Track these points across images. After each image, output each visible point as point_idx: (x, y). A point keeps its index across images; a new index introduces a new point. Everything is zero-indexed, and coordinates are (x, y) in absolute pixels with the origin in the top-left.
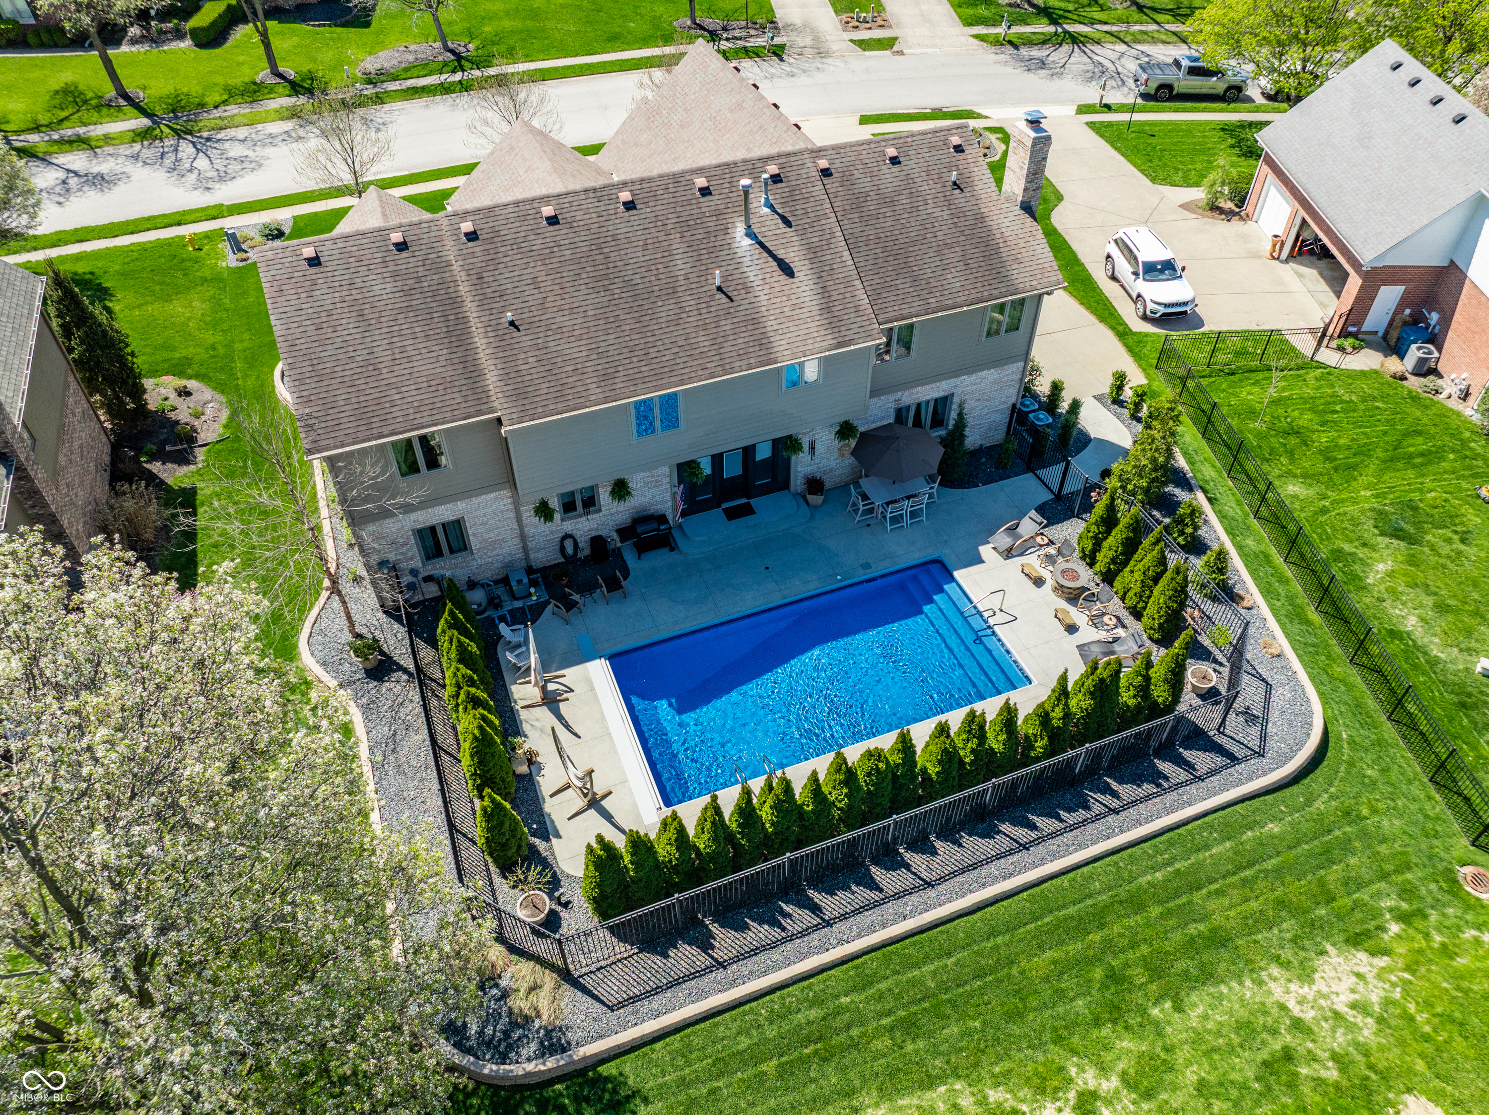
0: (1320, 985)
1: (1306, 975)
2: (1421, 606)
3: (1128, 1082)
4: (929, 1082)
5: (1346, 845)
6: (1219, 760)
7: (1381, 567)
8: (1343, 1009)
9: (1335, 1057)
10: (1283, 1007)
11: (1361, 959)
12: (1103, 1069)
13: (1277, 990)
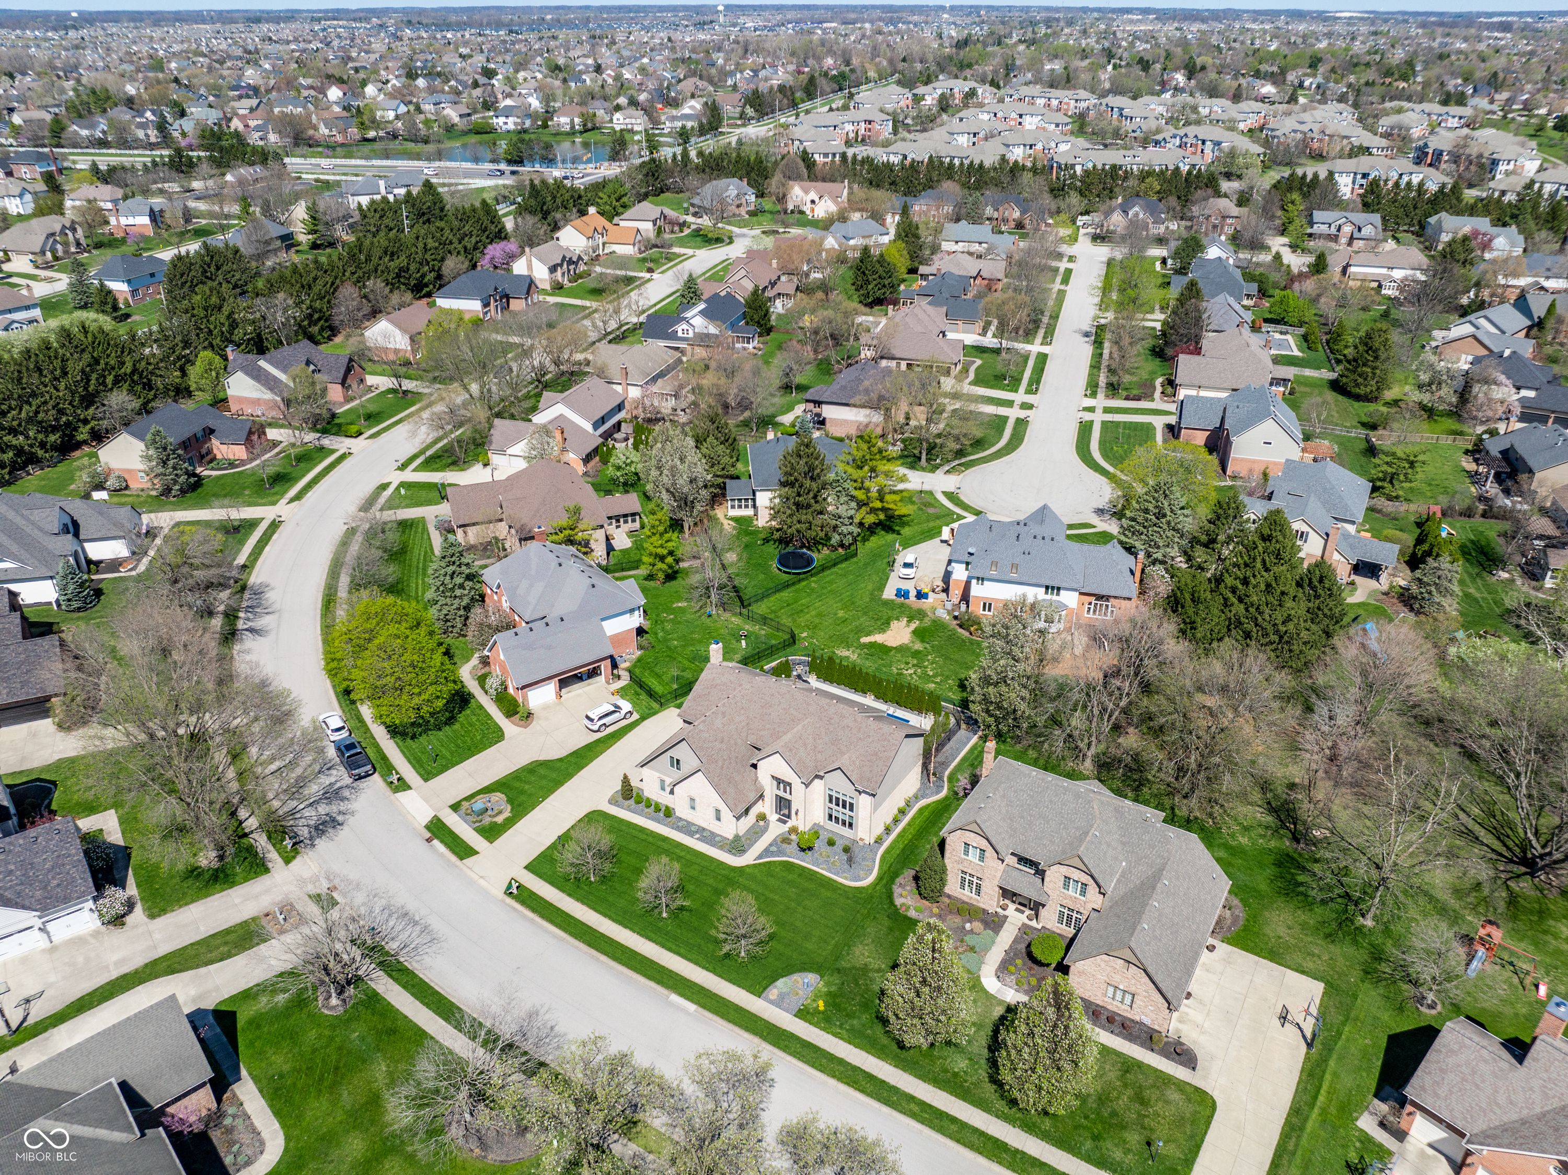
9: (862, 650)
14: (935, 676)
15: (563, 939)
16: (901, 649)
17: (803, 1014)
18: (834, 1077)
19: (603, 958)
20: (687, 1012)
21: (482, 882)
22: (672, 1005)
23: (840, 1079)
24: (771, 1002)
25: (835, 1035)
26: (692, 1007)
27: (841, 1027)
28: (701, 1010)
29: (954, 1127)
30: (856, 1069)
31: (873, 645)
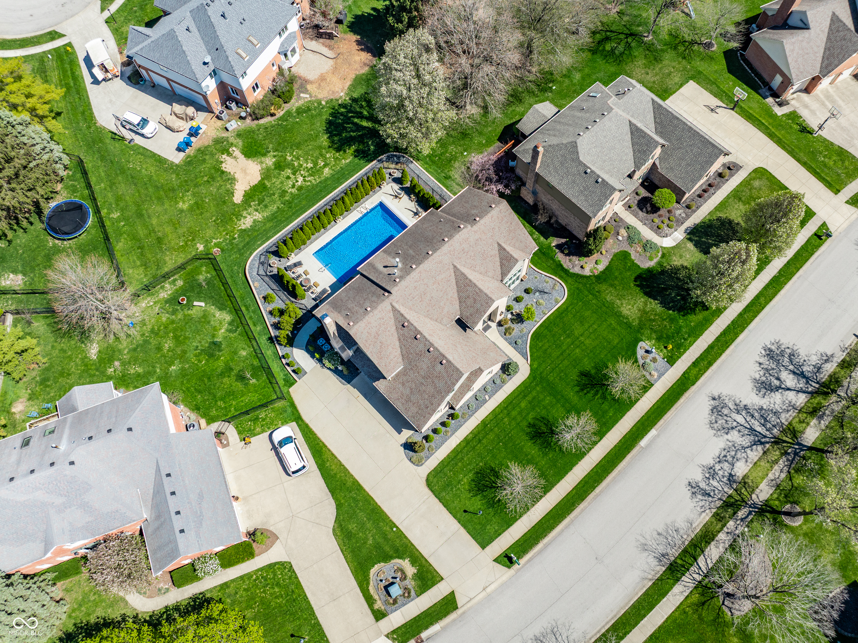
0: (252, 220)
1: (255, 221)
2: (214, 321)
3: (287, 192)
4: (320, 182)
5: (244, 246)
6: (270, 250)
7: (223, 331)
8: (249, 216)
9: (251, 207)
10: (259, 213)
11: (243, 227)
12: (291, 193)
13: (260, 216)
14: (315, 164)
15: (572, 521)
16: (266, 174)
17: (671, 360)
18: (721, 354)
19: (598, 490)
20: (658, 436)
21: (489, 590)
22: (648, 446)
23: (724, 351)
24: (659, 377)
25: (691, 344)
26: (653, 432)
27: (685, 339)
28: (657, 426)
29: (762, 300)
30: (718, 339)
31: (249, 196)
